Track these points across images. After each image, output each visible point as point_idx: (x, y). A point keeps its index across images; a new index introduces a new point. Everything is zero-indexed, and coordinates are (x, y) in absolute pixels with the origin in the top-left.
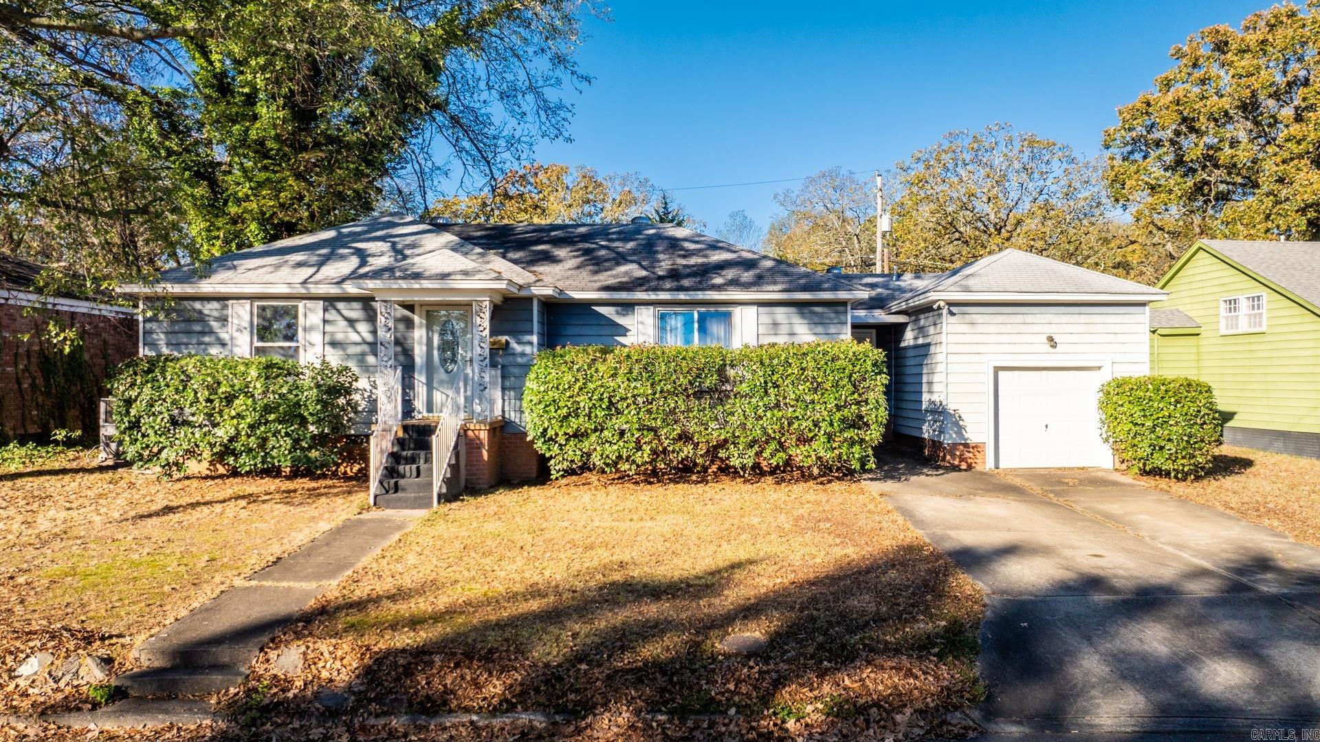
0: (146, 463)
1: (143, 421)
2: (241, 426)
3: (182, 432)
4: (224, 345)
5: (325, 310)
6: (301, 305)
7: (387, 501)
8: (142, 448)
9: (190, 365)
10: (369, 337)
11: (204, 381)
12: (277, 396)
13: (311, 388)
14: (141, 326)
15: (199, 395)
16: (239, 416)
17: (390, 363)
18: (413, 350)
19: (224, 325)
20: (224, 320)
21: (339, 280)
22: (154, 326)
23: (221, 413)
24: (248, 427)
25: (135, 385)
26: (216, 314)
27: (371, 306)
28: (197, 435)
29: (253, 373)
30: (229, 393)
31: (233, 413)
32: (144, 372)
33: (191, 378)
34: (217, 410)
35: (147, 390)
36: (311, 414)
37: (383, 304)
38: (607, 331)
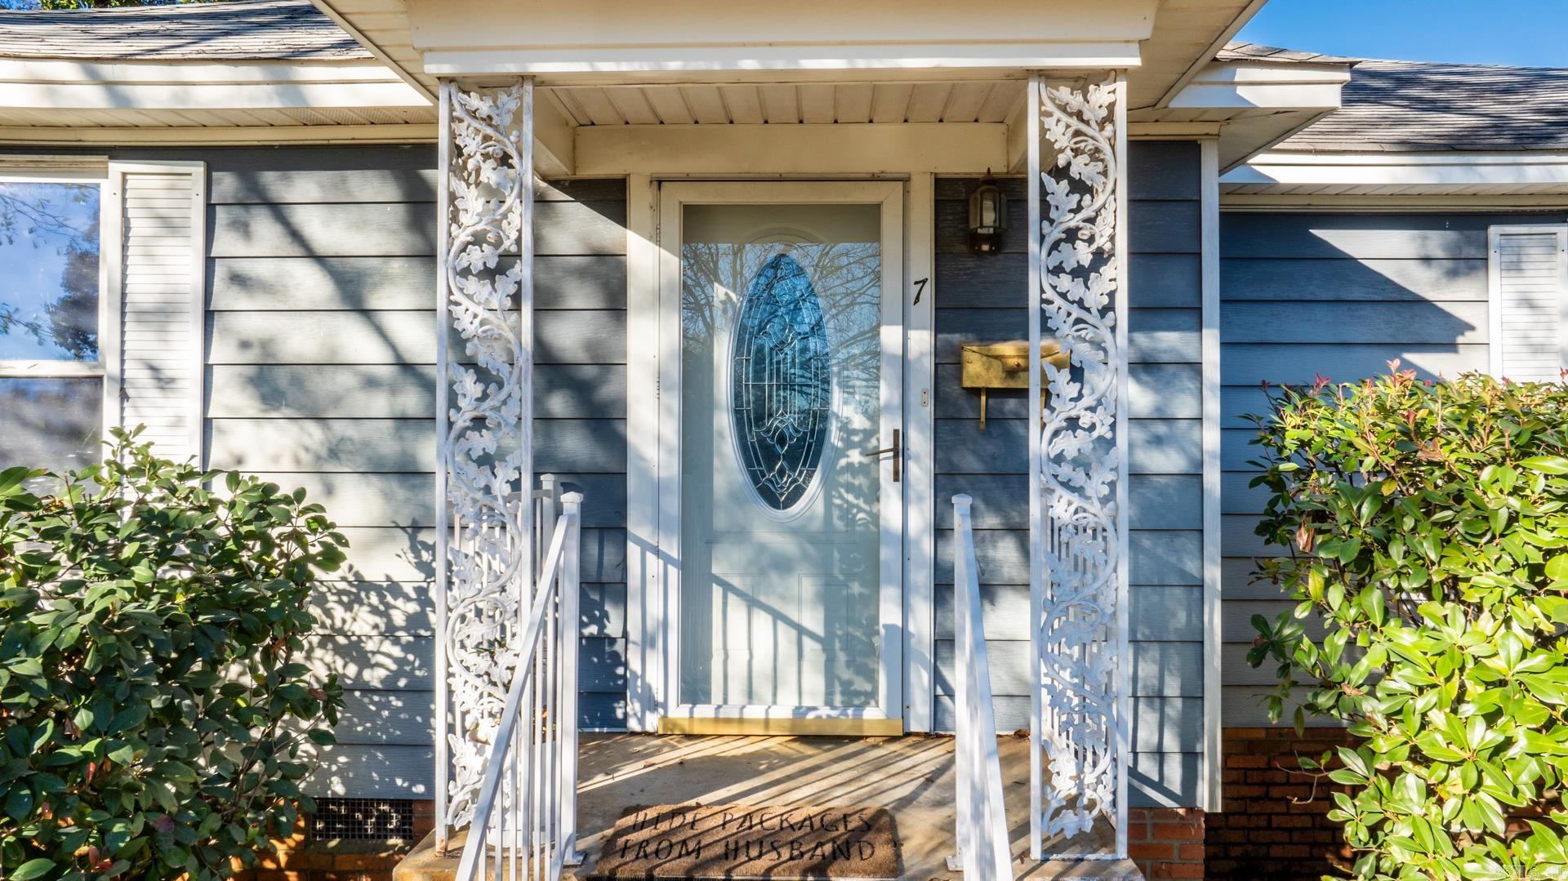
6: (105, 187)
37: (474, 101)
38: (1373, 325)
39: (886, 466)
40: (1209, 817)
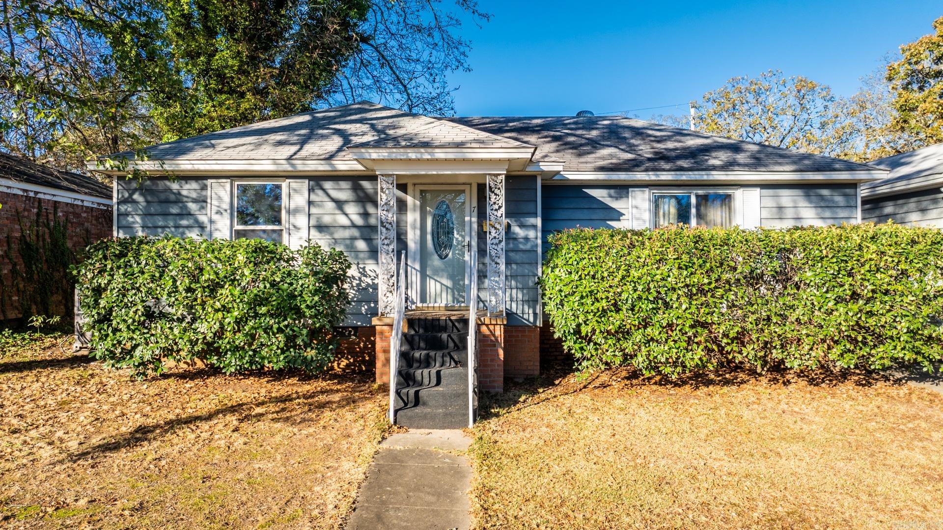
0: (118, 362)
1: (114, 314)
2: (227, 321)
3: (158, 327)
4: (202, 227)
5: (311, 190)
6: (284, 185)
7: (410, 418)
8: (114, 345)
9: (168, 248)
10: (359, 221)
11: (184, 266)
12: (268, 285)
13: (307, 276)
14: (115, 207)
15: (178, 283)
16: (225, 309)
17: (391, 247)
18: (406, 234)
19: (203, 208)
20: (202, 201)
21: (327, 156)
22: (129, 208)
23: (203, 303)
24: (235, 322)
25: (105, 271)
26: (194, 195)
27: (360, 186)
28: (176, 331)
29: (241, 258)
30: (214, 280)
31: (218, 305)
32: (115, 256)
33: (169, 263)
34: (199, 301)
35: (119, 277)
36: (308, 307)
37: (384, 178)
38: (599, 215)
39: (467, 248)
40: (540, 327)
